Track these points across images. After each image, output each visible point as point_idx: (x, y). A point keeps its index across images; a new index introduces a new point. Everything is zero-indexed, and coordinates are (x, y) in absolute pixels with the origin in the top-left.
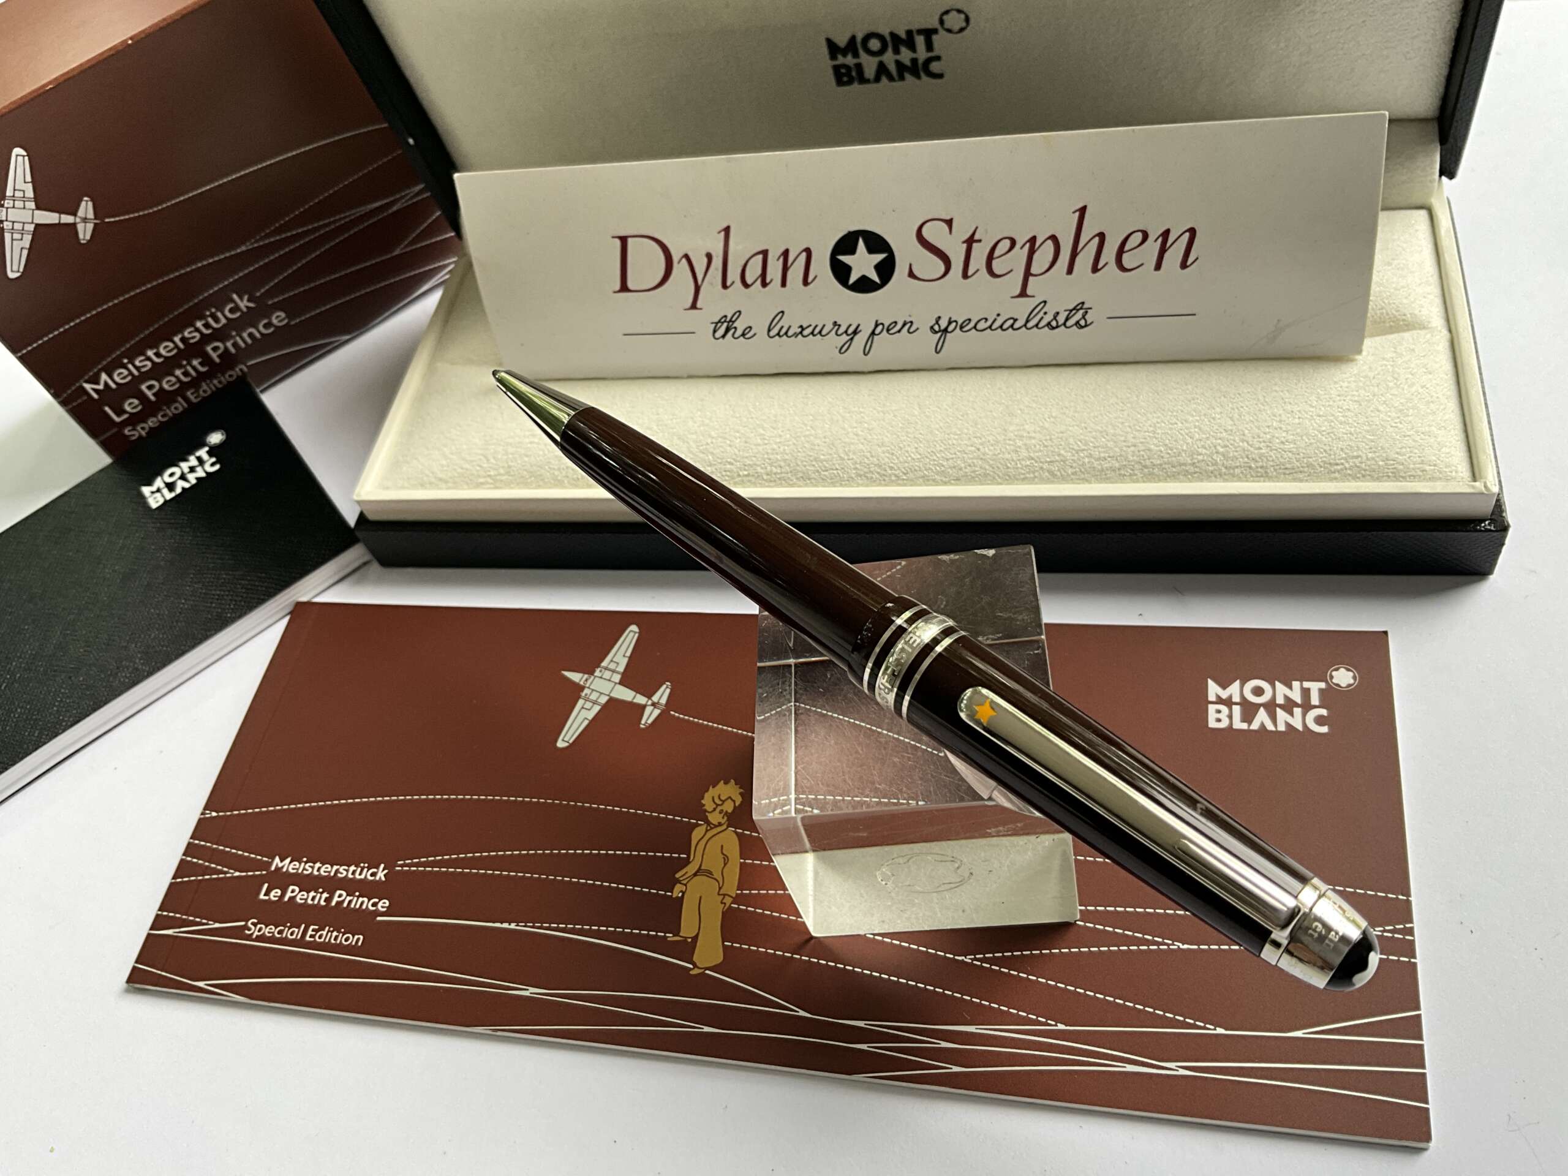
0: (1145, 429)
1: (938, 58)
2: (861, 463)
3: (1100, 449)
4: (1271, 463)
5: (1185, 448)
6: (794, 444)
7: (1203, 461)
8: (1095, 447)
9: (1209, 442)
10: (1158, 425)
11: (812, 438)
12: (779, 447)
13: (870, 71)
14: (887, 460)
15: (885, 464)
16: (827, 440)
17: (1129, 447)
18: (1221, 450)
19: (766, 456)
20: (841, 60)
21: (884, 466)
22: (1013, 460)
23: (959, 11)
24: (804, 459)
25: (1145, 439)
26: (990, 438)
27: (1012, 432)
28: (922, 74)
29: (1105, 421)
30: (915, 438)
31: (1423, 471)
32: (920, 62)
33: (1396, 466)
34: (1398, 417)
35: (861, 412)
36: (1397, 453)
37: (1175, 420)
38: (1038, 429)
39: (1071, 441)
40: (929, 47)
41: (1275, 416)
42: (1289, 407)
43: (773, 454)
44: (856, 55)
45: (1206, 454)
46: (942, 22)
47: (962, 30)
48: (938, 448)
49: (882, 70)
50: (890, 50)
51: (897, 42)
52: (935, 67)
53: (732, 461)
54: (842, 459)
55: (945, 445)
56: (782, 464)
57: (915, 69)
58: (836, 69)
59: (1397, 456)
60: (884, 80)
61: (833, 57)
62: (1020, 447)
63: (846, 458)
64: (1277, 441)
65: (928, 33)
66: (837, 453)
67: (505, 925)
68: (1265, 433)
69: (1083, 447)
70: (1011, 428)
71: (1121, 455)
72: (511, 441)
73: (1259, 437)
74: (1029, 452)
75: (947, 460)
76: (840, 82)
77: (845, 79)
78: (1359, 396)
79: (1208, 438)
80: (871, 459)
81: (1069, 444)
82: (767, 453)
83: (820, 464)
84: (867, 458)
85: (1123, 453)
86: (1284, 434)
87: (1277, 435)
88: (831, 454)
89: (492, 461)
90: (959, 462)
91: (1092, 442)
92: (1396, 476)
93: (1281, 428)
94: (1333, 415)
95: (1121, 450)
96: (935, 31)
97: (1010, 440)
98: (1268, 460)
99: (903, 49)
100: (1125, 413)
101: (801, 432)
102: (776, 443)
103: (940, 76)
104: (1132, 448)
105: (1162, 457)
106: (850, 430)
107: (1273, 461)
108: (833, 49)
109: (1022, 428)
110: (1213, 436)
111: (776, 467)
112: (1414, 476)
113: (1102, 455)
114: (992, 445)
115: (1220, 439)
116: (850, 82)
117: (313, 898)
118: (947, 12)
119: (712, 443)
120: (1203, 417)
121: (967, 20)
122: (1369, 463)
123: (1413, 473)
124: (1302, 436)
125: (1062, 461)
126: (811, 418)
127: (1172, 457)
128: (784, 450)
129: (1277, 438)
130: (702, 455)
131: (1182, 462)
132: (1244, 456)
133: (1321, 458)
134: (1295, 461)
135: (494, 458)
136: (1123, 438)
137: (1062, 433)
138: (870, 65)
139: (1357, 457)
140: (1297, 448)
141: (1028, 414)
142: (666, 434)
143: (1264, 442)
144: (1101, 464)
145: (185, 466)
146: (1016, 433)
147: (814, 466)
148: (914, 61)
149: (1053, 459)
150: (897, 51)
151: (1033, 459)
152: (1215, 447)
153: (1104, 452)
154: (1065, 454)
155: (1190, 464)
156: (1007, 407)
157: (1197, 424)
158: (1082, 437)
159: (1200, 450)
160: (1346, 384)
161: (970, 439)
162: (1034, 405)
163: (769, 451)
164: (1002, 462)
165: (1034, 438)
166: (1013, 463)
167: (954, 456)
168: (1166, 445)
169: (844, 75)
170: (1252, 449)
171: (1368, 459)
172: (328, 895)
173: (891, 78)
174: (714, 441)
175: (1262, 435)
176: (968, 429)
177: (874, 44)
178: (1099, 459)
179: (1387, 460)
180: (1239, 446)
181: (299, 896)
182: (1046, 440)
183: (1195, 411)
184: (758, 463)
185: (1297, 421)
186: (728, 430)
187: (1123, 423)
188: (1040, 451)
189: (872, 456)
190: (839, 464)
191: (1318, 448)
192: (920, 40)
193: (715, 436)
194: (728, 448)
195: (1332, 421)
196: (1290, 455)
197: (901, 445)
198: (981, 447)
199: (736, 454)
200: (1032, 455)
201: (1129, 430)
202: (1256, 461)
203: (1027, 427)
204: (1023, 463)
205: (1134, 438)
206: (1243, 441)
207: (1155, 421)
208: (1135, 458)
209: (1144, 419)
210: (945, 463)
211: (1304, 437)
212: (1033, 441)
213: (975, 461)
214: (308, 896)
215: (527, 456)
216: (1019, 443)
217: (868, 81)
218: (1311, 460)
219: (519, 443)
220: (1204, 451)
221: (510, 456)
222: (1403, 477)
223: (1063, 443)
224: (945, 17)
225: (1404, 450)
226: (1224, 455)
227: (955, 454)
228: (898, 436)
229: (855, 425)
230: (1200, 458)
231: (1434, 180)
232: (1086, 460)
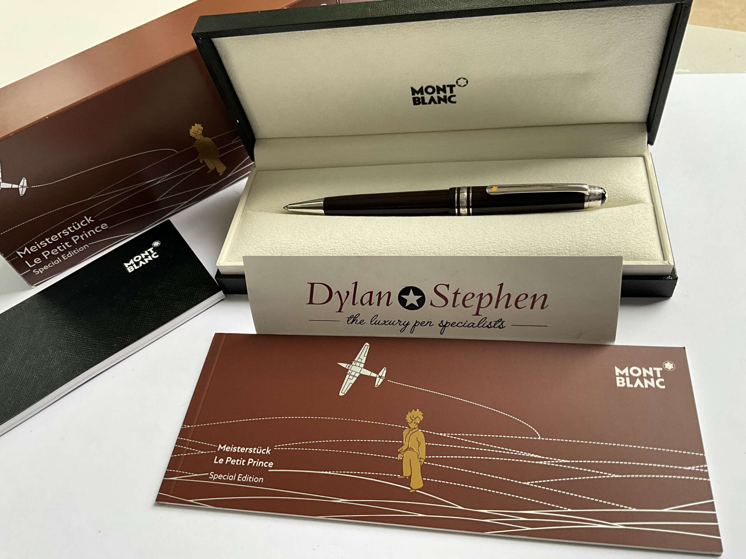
0: (539, 240)
1: (455, 96)
2: (427, 252)
3: (521, 248)
4: (587, 253)
5: (554, 247)
6: (400, 244)
7: (561, 252)
8: (519, 247)
9: (563, 245)
10: (543, 239)
11: (407, 242)
12: (394, 246)
13: (427, 100)
14: (437, 251)
15: (437, 253)
16: (413, 243)
17: (532, 247)
18: (568, 248)
19: (388, 249)
20: (416, 95)
21: (436, 253)
22: (487, 252)
23: (464, 79)
24: (404, 250)
25: (539, 244)
26: (479, 243)
27: (487, 240)
28: (448, 102)
29: (523, 237)
30: (448, 242)
31: (645, 257)
32: (447, 97)
33: (635, 255)
34: (635, 237)
35: (426, 232)
36: (635, 250)
37: (550, 237)
38: (497, 239)
39: (510, 244)
40: (451, 91)
41: (588, 235)
42: (593, 232)
43: (391, 248)
44: (422, 94)
45: (562, 250)
46: (457, 82)
47: (465, 86)
48: (458, 246)
49: (432, 99)
50: (436, 92)
51: (439, 89)
52: (453, 99)
53: (375, 251)
54: (419, 251)
55: (460, 245)
56: (395, 252)
57: (445, 100)
58: (414, 99)
59: (635, 251)
60: (432, 103)
61: (413, 94)
62: (490, 246)
63: (421, 250)
64: (589, 245)
65: (451, 87)
66: (417, 248)
67: (326, 472)
68: (585, 242)
69: (515, 247)
70: (487, 239)
71: (529, 250)
72: (282, 242)
73: (582, 243)
74: (494, 248)
75: (461, 251)
76: (415, 104)
77: (417, 102)
78: (620, 228)
79: (563, 244)
80: (431, 250)
81: (509, 245)
82: (389, 248)
83: (410, 252)
84: (430, 250)
85: (530, 249)
86: (592, 243)
87: (589, 243)
88: (415, 249)
89: (275, 250)
90: (466, 252)
91: (518, 245)
92: (635, 259)
93: (591, 240)
94: (610, 236)
95: (530, 248)
96: (454, 86)
97: (486, 244)
98: (586, 253)
99: (441, 92)
100: (531, 234)
101: (402, 240)
102: (392, 244)
103: (455, 102)
104: (534, 247)
105: (546, 251)
106: (422, 239)
107: (588, 253)
108: (414, 91)
109: (490, 239)
110: (565, 243)
111: (392, 253)
112: (642, 259)
113: (522, 250)
114: (479, 246)
115: (568, 244)
116: (419, 104)
117: (239, 462)
118: (459, 79)
119: (366, 244)
120: (561, 236)
121: (467, 82)
122: (624, 253)
123: (641, 258)
124: (599, 243)
125: (506, 252)
126: (406, 234)
127: (549, 251)
128: (396, 247)
129: (589, 244)
130: (362, 249)
131: (553, 252)
132: (577, 250)
133: (606, 252)
134: (596, 253)
135: (276, 249)
136: (530, 243)
137: (506, 241)
138: (427, 98)
139: (620, 251)
140: (597, 248)
141: (493, 233)
142: (347, 240)
143: (584, 245)
144: (522, 253)
145: (143, 255)
146: (488, 241)
147: (408, 253)
148: (445, 97)
149: (503, 251)
150: (438, 93)
151: (495, 251)
152: (566, 247)
153: (523, 249)
154: (508, 249)
155: (556, 254)
156: (484, 231)
157: (559, 238)
158: (514, 243)
159: (560, 248)
160: (615, 224)
161: (470, 243)
162: (495, 230)
163: (390, 247)
164: (483, 252)
165: (496, 243)
166: (488, 253)
167: (464, 250)
168: (547, 246)
169: (417, 101)
170: (580, 248)
171: (624, 252)
172: (245, 461)
173: (435, 103)
174: (367, 243)
175: (584, 243)
176: (469, 239)
177: (430, 90)
178: (520, 251)
179: (631, 252)
180: (575, 247)
181: (232, 462)
182: (500, 244)
183: (558, 233)
184: (385, 252)
185: (596, 238)
186: (372, 239)
187: (530, 238)
188: (498, 248)
189: (431, 249)
190: (418, 252)
191: (605, 248)
192: (448, 89)
193: (367, 241)
194: (373, 246)
195: (610, 238)
196: (594, 250)
197: (443, 245)
198: (475, 246)
199: (376, 248)
200: (495, 249)
201: (532, 240)
202: (582, 253)
203: (492, 239)
204: (491, 252)
205: (534, 243)
206: (576, 245)
207: (542, 237)
208: (535, 251)
209: (538, 236)
210: (461, 252)
211: (600, 244)
212: (495, 244)
213: (473, 252)
214: (236, 461)
215: (290, 248)
216: (490, 245)
217: (426, 104)
218: (602, 252)
219: (286, 243)
220: (561, 249)
221: (283, 248)
222: (637, 259)
223: (507, 245)
224: (459, 81)
225: (637, 249)
226: (569, 250)
227: (464, 249)
228: (442, 242)
229: (424, 237)
230: (560, 251)
231: (645, 146)
232: (516, 252)
